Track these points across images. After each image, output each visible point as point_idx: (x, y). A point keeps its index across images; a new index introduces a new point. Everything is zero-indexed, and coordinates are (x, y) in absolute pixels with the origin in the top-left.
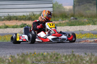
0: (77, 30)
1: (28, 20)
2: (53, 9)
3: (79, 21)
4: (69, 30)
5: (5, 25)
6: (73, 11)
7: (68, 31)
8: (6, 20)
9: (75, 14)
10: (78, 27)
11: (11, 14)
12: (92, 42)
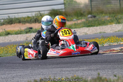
0: (97, 33)
1: (34, 22)
2: (65, 5)
3: (99, 19)
4: (88, 33)
5: (5, 31)
6: (90, 7)
7: (85, 34)
8: (7, 24)
9: (93, 10)
10: (98, 27)
11: (12, 16)
12: (120, 52)
